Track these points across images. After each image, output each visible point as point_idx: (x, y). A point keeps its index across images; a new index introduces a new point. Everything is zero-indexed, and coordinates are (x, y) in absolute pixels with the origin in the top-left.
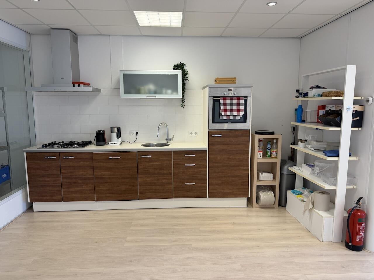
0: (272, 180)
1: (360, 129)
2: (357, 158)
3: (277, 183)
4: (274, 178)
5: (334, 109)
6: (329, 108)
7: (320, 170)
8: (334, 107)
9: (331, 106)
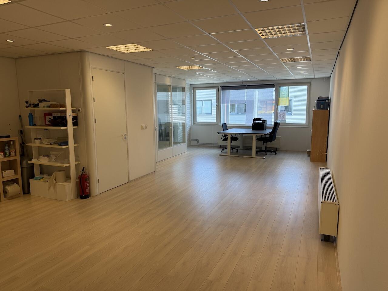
0: (14, 174)
1: (77, 127)
2: (78, 145)
3: (19, 176)
4: (16, 173)
5: (59, 115)
6: (56, 115)
7: (55, 156)
8: (60, 114)
9: (57, 113)
